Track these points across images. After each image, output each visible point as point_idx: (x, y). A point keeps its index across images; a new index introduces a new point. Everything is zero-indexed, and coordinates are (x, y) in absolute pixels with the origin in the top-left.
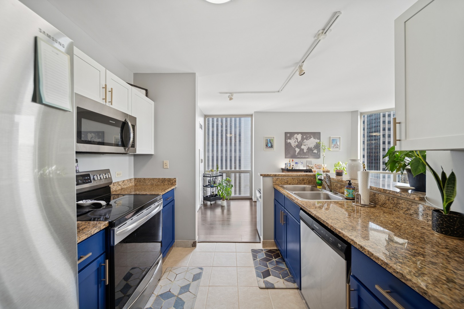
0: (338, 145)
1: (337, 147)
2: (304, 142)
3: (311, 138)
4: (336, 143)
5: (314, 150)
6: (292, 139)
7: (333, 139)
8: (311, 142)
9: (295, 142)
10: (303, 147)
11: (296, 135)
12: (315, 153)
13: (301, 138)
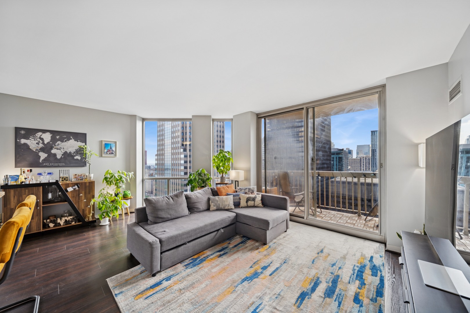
0: (113, 151)
1: (112, 153)
2: (57, 144)
3: (69, 139)
4: (111, 148)
5: (75, 156)
6: (30, 139)
7: (106, 144)
8: (71, 146)
9: (38, 144)
10: (53, 151)
11: (40, 134)
12: (77, 159)
13: (50, 139)
